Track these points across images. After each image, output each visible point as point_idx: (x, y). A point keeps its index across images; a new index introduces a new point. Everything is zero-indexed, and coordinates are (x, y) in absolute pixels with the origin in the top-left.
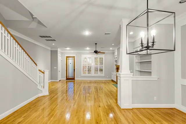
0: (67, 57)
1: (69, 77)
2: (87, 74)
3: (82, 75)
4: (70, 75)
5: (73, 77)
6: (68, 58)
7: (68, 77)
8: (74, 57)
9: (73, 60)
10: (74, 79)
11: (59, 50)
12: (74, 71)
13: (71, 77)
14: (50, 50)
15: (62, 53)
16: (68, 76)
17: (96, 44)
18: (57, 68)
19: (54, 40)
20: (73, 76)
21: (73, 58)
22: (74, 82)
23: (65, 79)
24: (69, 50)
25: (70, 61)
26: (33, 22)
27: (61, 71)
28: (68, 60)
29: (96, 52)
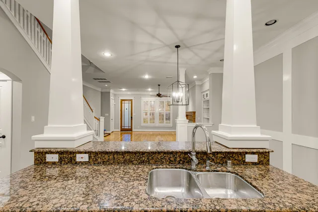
0: (122, 100)
1: (125, 128)
2: (149, 124)
3: (143, 124)
4: (127, 125)
5: (130, 128)
6: (123, 102)
7: (123, 128)
8: (131, 100)
9: (130, 104)
10: (131, 130)
11: (112, 91)
12: (132, 119)
13: (128, 128)
14: (100, 91)
15: (115, 95)
16: (123, 125)
17: (159, 85)
18: (109, 115)
19: (109, 82)
20: (130, 125)
21: (130, 102)
22: (131, 134)
23: (119, 130)
24: (125, 91)
25: (126, 105)
26: (90, 67)
27: (114, 119)
28: (123, 104)
29: (159, 95)
